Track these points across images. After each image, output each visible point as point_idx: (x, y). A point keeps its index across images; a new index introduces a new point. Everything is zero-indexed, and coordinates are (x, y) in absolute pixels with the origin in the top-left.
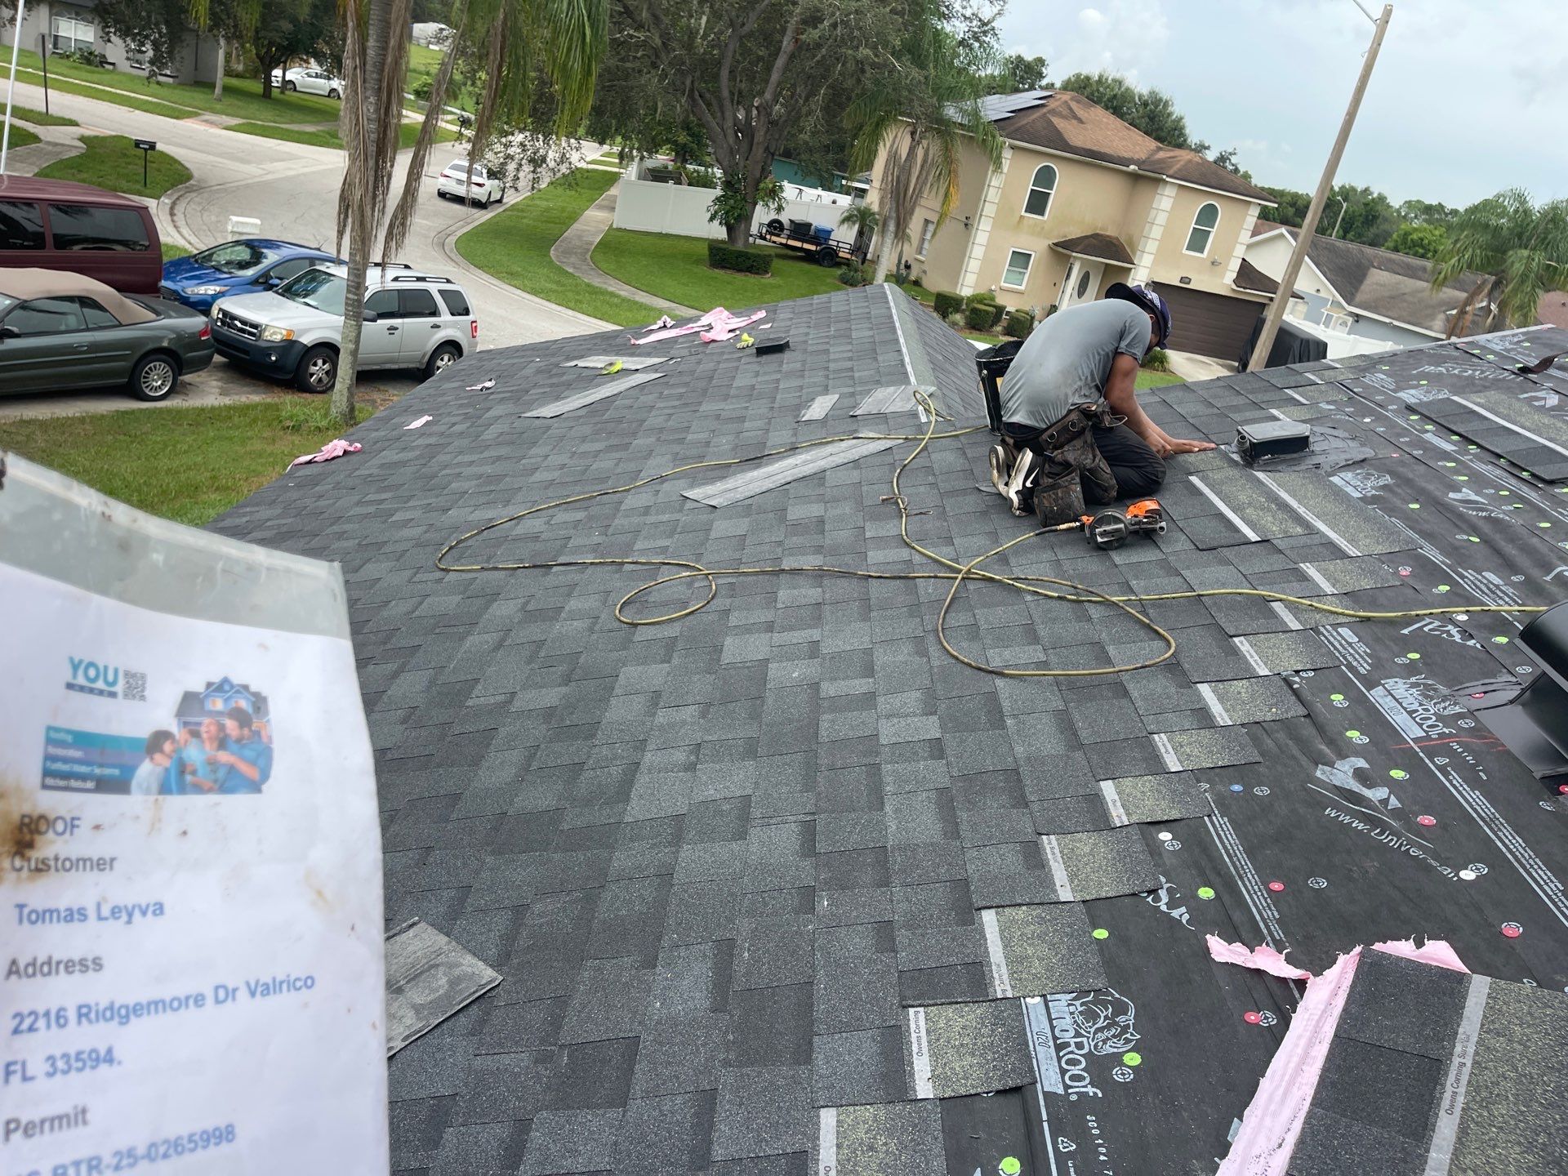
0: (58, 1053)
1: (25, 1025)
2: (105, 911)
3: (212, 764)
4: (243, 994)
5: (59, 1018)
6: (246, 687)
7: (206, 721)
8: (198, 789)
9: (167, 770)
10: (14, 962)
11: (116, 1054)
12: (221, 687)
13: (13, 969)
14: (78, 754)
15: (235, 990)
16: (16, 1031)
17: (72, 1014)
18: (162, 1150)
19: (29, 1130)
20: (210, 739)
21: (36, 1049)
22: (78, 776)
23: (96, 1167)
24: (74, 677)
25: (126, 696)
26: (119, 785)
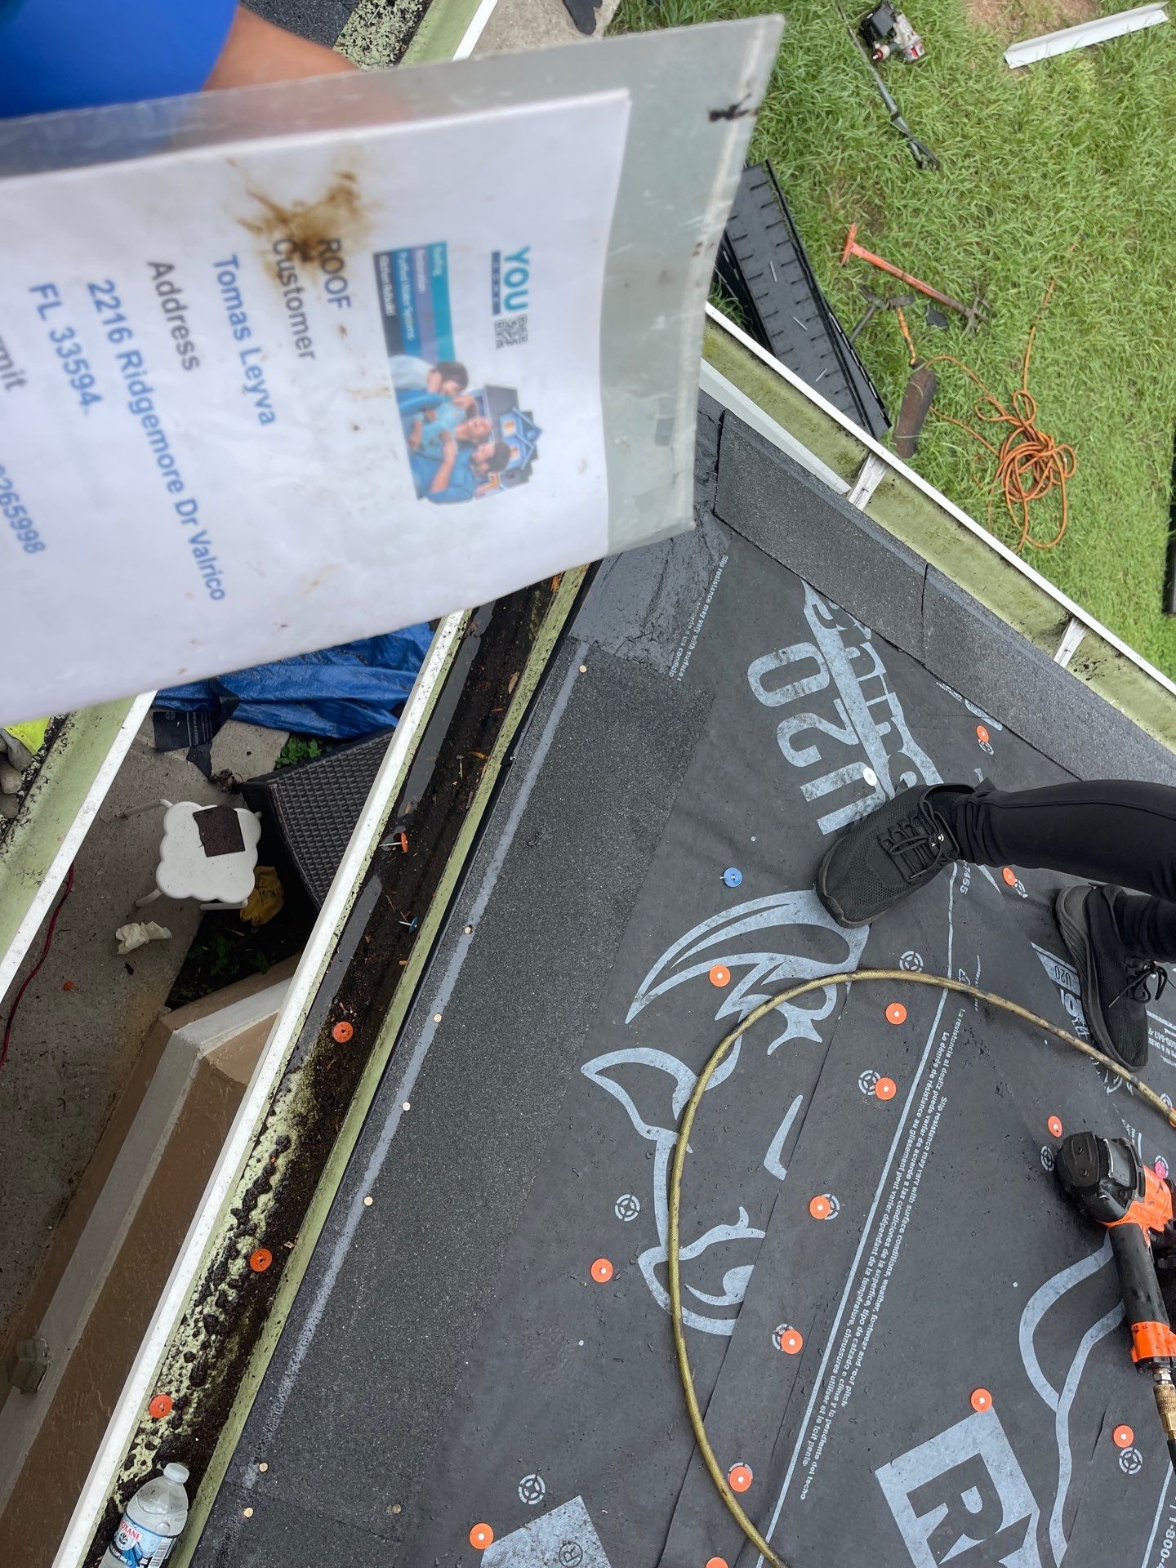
0: (79, 339)
1: (106, 298)
2: (252, 360)
3: (442, 437)
4: (192, 530)
5: (119, 333)
6: (534, 456)
7: (488, 421)
8: (410, 430)
9: (424, 391)
10: (170, 268)
11: (95, 407)
12: (529, 429)
13: (162, 269)
14: (422, 286)
15: (194, 521)
16: (92, 288)
17: (127, 345)
21: (78, 314)
22: (396, 291)
24: (509, 259)
25: (499, 325)
26: (397, 341)
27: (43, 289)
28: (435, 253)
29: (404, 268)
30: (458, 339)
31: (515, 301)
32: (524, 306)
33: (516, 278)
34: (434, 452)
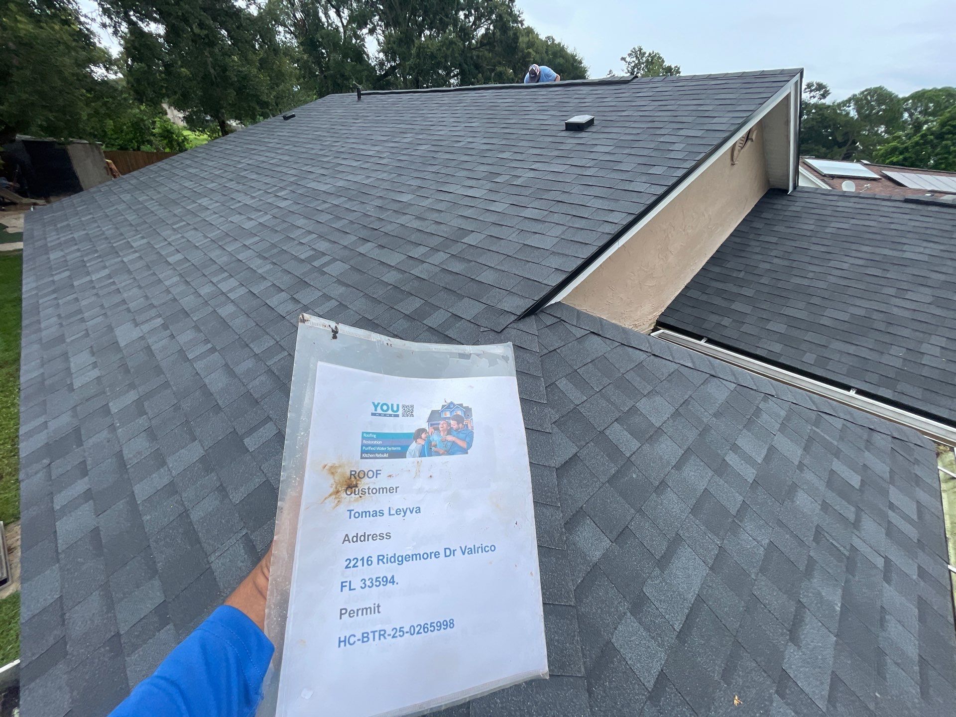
0: (367, 577)
1: (353, 563)
2: (393, 512)
3: (444, 441)
4: (458, 553)
5: (369, 561)
6: (461, 405)
7: (441, 422)
9: (423, 446)
10: (347, 535)
11: (397, 578)
12: (449, 407)
13: (346, 539)
14: (380, 442)
16: (347, 567)
17: (375, 560)
18: (417, 630)
19: (351, 614)
20: (444, 431)
22: (379, 452)
23: (383, 635)
24: (376, 410)
26: (401, 454)
27: (342, 586)
28: (365, 436)
29: (370, 448)
30: (406, 430)
31: (395, 409)
33: (385, 408)
34: (449, 444)
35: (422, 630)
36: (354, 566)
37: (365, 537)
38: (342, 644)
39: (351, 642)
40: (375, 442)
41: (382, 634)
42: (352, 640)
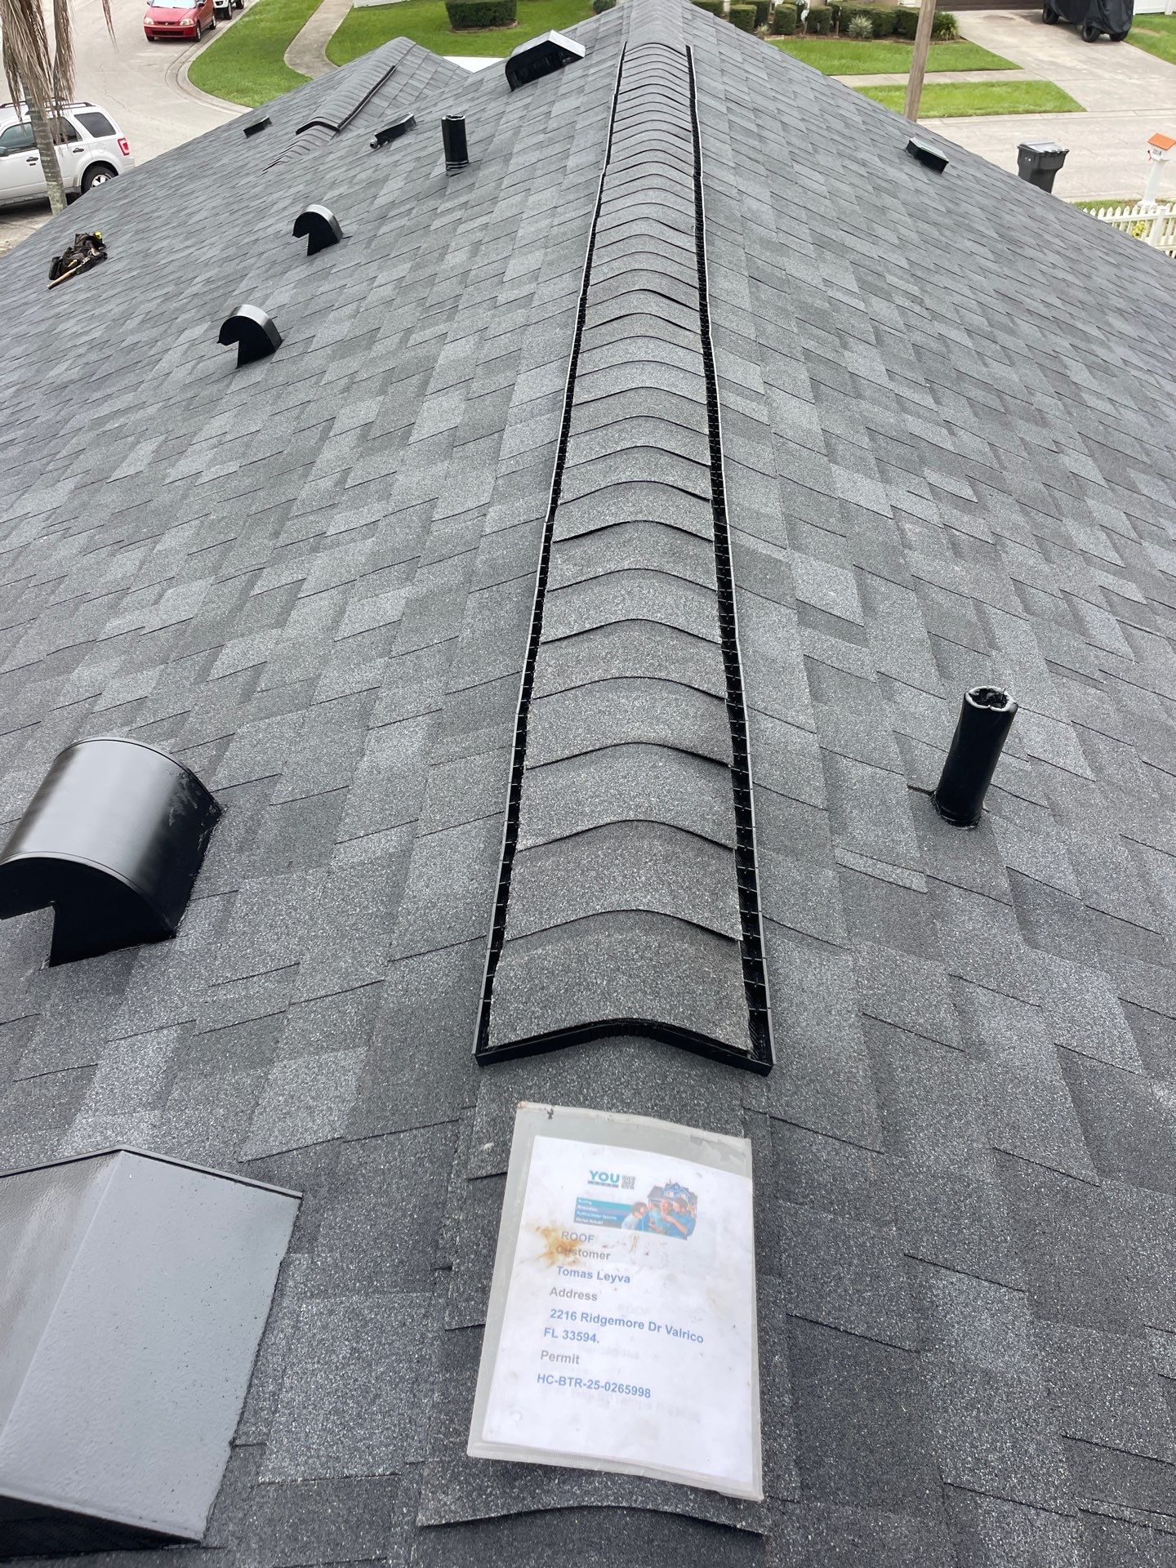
0: (569, 1330)
1: (556, 1315)
2: (602, 1276)
3: (662, 1220)
4: (663, 1330)
5: (573, 1316)
6: (687, 1190)
7: (663, 1201)
8: (654, 1230)
9: (640, 1220)
10: (554, 1289)
11: (597, 1339)
12: (674, 1187)
13: (554, 1291)
14: (596, 1210)
15: (659, 1327)
16: (552, 1316)
17: (579, 1316)
18: (612, 1387)
19: (552, 1357)
20: (664, 1210)
21: (561, 1325)
22: (593, 1219)
23: (579, 1384)
24: (593, 1178)
25: (623, 1186)
26: (617, 1223)
27: (546, 1332)
28: (580, 1201)
29: (584, 1214)
30: (624, 1201)
31: (615, 1179)
32: (618, 1176)
33: (604, 1177)
34: (669, 1225)
35: (617, 1389)
36: (559, 1317)
37: (571, 1294)
38: (541, 1380)
39: (550, 1380)
40: (590, 1209)
41: (579, 1382)
42: (550, 1379)
